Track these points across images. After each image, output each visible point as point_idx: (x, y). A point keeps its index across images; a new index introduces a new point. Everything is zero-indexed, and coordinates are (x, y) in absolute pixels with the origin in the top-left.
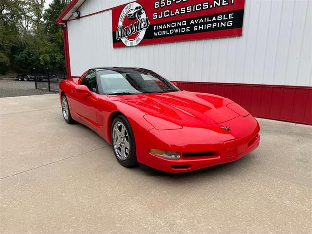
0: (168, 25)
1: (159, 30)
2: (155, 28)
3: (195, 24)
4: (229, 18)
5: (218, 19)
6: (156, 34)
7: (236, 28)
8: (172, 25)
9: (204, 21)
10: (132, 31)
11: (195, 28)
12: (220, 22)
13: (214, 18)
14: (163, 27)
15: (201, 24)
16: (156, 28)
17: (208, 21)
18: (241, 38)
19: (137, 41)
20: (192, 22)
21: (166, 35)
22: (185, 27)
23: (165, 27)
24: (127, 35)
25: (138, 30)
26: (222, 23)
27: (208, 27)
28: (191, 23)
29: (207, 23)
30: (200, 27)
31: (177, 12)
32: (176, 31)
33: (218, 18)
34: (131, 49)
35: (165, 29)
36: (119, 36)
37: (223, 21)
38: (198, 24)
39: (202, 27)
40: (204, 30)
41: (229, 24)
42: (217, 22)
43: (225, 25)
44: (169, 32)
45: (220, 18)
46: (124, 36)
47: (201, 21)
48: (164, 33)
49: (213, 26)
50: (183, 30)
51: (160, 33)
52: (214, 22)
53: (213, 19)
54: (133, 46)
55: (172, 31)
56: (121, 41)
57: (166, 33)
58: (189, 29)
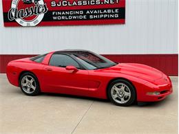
0: (66, 12)
1: (58, 16)
2: (53, 14)
3: (91, 14)
4: (116, 12)
6: (55, 18)
7: (121, 19)
8: (71, 13)
9: (97, 12)
10: (28, 14)
11: (91, 17)
12: (110, 14)
13: (105, 11)
14: (62, 13)
15: (95, 14)
16: (55, 13)
18: (124, 25)
20: (88, 12)
21: (65, 20)
22: (82, 15)
25: (36, 14)
27: (101, 16)
29: (100, 14)
31: (75, 3)
32: (75, 17)
35: (63, 15)
36: (12, 16)
37: (111, 13)
38: (93, 14)
40: (98, 19)
41: (116, 16)
42: (107, 14)
43: (113, 17)
44: (68, 17)
45: (109, 11)
46: (19, 17)
47: (95, 12)
48: (63, 18)
49: (105, 16)
50: (81, 17)
51: (59, 18)
52: (105, 13)
54: (31, 26)
56: (15, 21)
57: (65, 18)
58: (86, 17)
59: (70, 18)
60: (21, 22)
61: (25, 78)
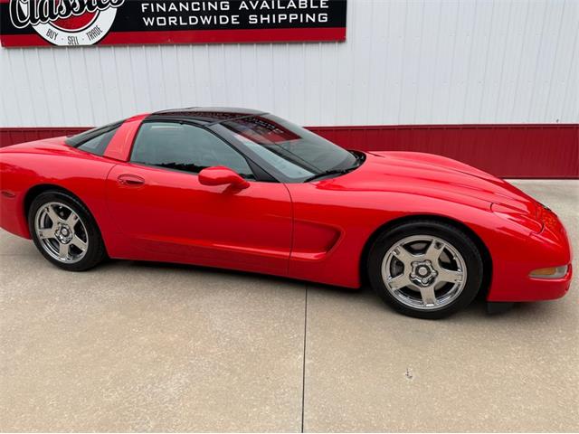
0: (181, 5)
1: (156, 14)
2: (143, 8)
3: (251, 11)
4: (322, 7)
5: (300, 7)
6: (148, 22)
8: (194, 7)
9: (270, 6)
11: (253, 19)
12: (304, 12)
13: (292, 4)
14: (167, 8)
15: (265, 12)
16: (149, 7)
17: (279, 7)
18: (343, 46)
19: (91, 35)
20: (244, 6)
21: (178, 27)
22: (229, 13)
23: (173, 7)
24: (52, 16)
25: (91, 7)
26: (308, 16)
27: (280, 19)
28: (241, 7)
29: (277, 12)
30: (262, 19)
32: (206, 20)
33: (300, 4)
34: (72, 52)
35: (173, 13)
36: (23, 17)
37: (309, 11)
38: (259, 12)
39: (268, 19)
40: (272, 25)
41: (322, 19)
42: (298, 11)
43: (313, 20)
44: (186, 20)
45: (303, 4)
46: (43, 19)
47: (265, 5)
48: (173, 21)
49: (291, 19)
50: (224, 20)
51: (161, 22)
52: (292, 10)
53: (289, 5)
54: (80, 47)
55: (193, 20)
56: (31, 30)
57: (178, 22)
58: (238, 20)
59: (193, 21)
60: (50, 32)
61: (48, 210)
